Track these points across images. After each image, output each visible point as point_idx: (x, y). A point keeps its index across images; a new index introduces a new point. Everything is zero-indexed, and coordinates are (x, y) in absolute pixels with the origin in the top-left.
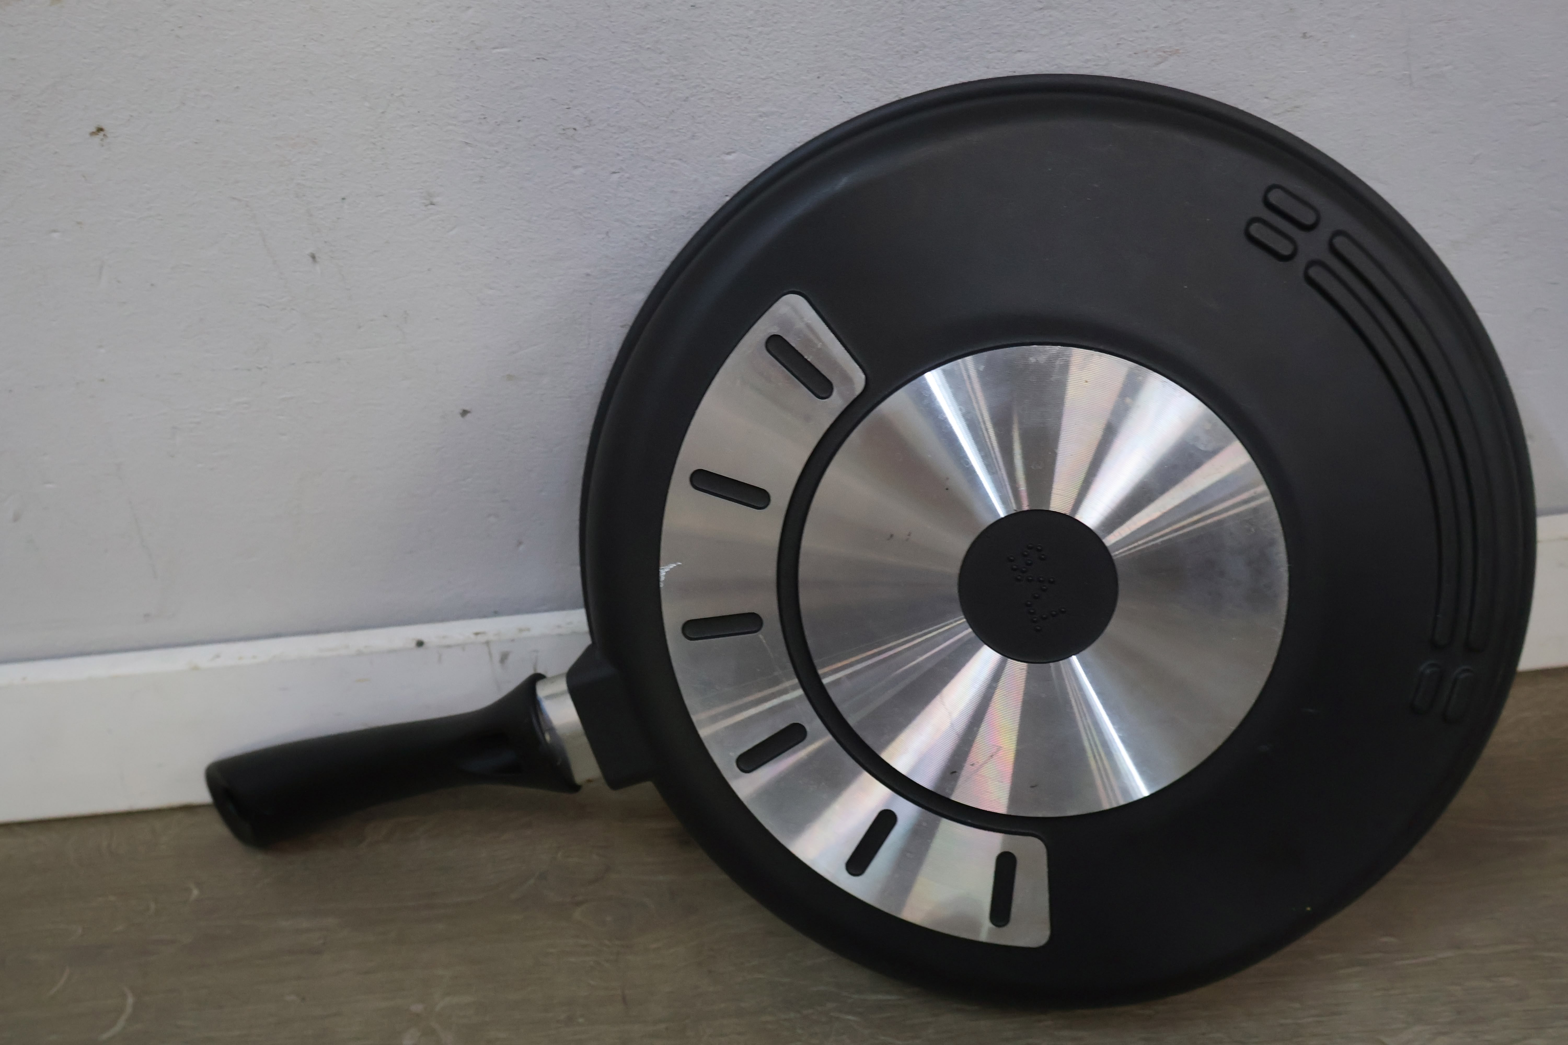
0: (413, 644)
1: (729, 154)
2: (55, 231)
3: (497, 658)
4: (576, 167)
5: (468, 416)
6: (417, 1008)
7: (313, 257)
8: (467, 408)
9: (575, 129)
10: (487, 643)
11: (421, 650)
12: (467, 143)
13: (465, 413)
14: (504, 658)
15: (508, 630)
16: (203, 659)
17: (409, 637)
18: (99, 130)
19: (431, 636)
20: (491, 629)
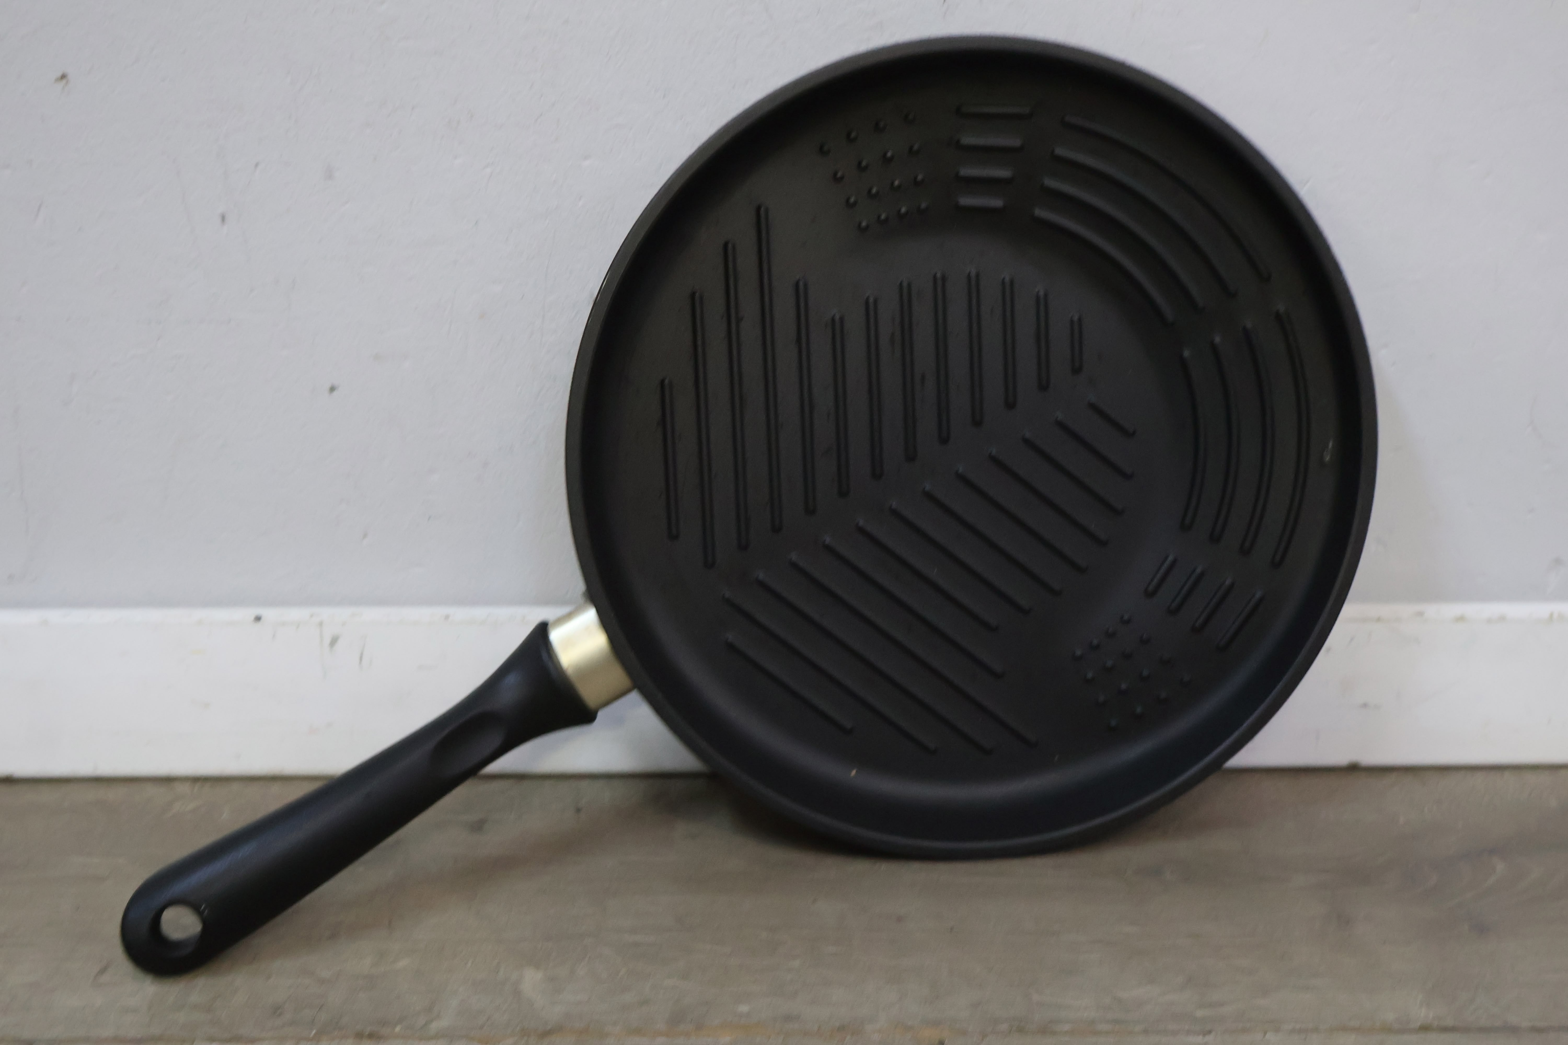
0: (252, 618)
3: (327, 641)
5: (335, 393)
7: (223, 218)
8: (335, 384)
10: (321, 625)
11: (257, 625)
13: (332, 389)
14: (334, 641)
15: (342, 613)
16: (55, 616)
17: (250, 613)
18: (63, 77)
19: (270, 614)
20: (325, 613)
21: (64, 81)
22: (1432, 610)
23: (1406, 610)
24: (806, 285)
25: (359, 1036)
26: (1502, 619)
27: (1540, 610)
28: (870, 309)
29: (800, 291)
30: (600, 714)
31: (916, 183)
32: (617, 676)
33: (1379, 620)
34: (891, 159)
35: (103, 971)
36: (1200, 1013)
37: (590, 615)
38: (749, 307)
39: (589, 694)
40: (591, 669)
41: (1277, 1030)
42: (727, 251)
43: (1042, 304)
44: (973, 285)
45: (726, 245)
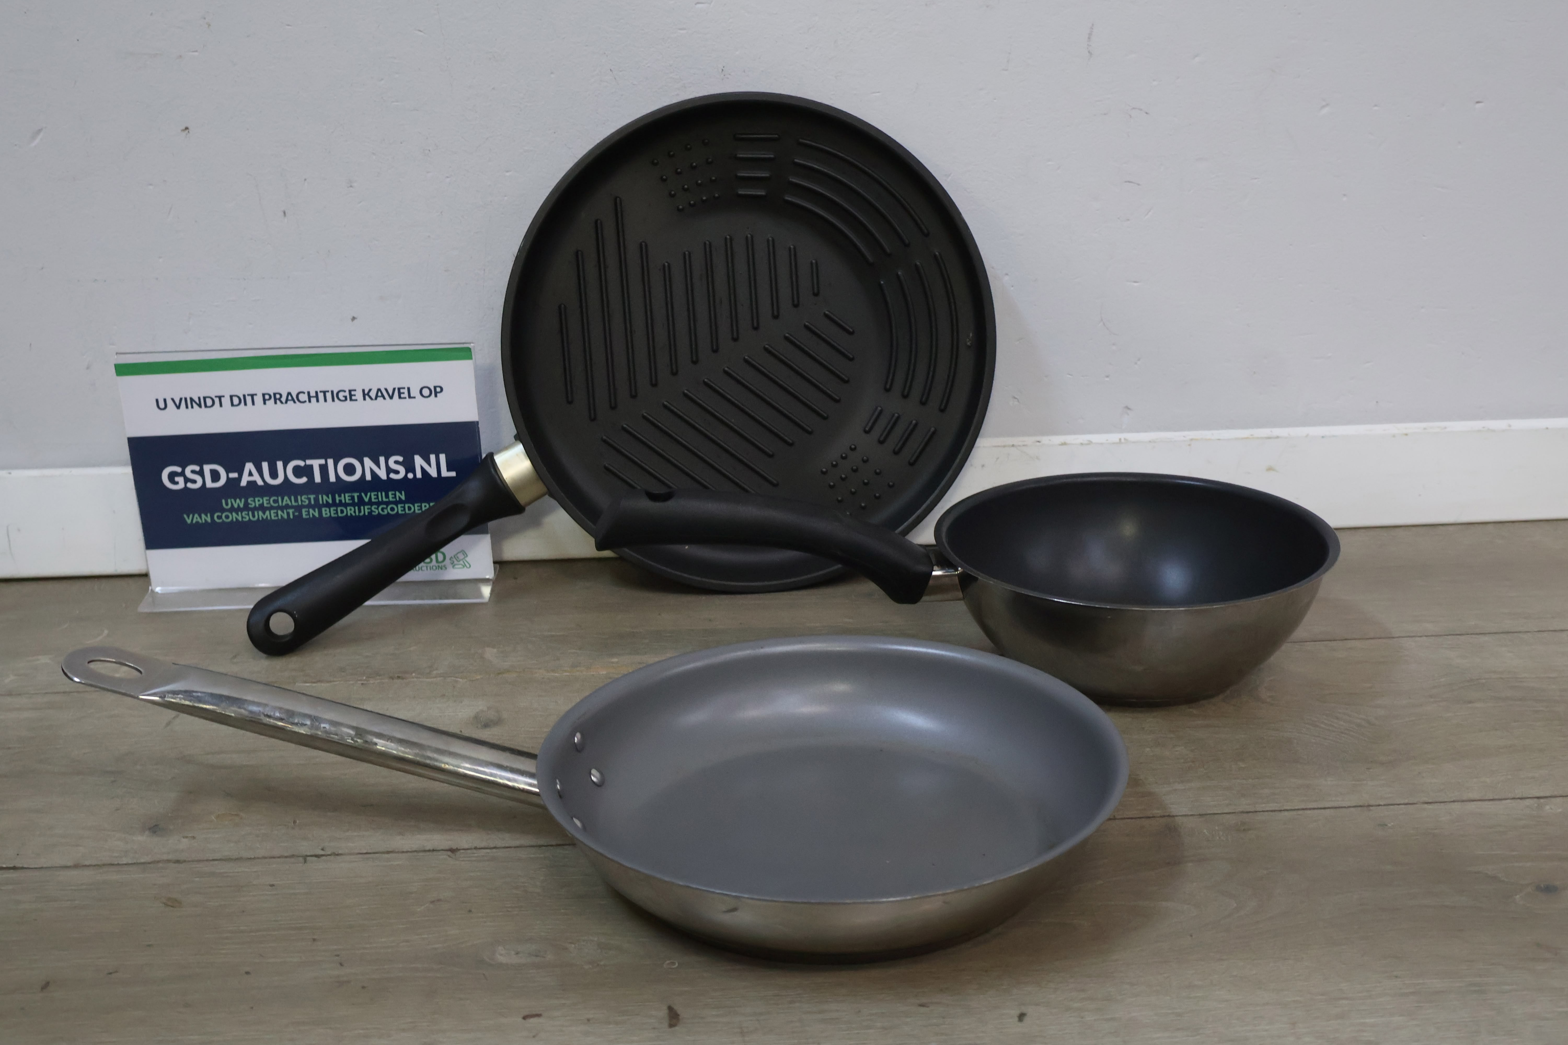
5: (356, 321)
7: (284, 213)
8: (355, 316)
13: (354, 319)
18: (187, 128)
21: (187, 131)
22: (1045, 440)
23: (1029, 440)
24: (646, 246)
26: (1090, 443)
27: (1114, 437)
28: (687, 259)
29: (643, 249)
30: (527, 508)
31: (711, 181)
32: (540, 488)
33: (1013, 446)
34: (695, 167)
37: (519, 448)
38: (612, 261)
39: (522, 498)
40: (523, 483)
42: (598, 226)
43: (793, 254)
44: (750, 243)
45: (596, 222)
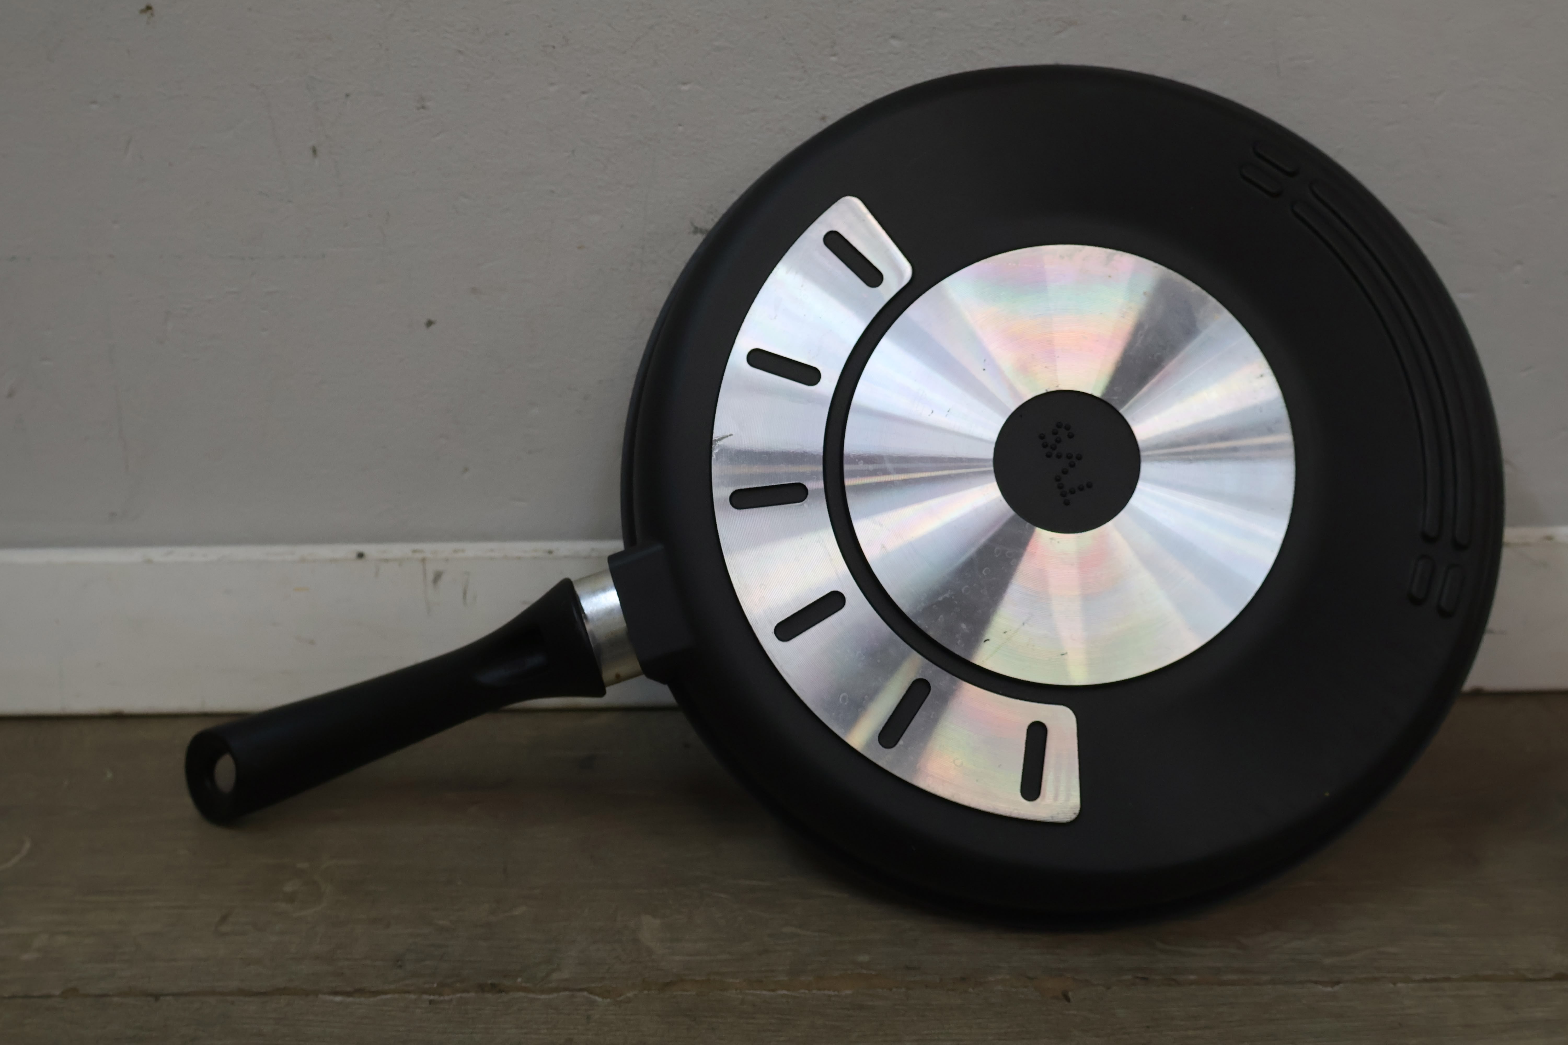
0: (354, 555)
1: (684, 84)
2: (94, 102)
3: (430, 577)
4: (552, 84)
5: (433, 327)
6: (303, 865)
7: (314, 151)
8: (432, 319)
9: (554, 47)
10: (423, 560)
11: (360, 562)
12: (460, 51)
13: (430, 323)
14: (437, 577)
15: (445, 549)
16: (157, 554)
17: (351, 549)
18: (149, 8)
19: (372, 550)
20: (428, 548)
21: (149, 12)
25: (481, 988)
35: (224, 919)
36: (1328, 961)
41: (1407, 980)
